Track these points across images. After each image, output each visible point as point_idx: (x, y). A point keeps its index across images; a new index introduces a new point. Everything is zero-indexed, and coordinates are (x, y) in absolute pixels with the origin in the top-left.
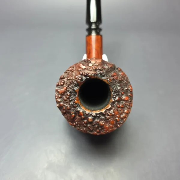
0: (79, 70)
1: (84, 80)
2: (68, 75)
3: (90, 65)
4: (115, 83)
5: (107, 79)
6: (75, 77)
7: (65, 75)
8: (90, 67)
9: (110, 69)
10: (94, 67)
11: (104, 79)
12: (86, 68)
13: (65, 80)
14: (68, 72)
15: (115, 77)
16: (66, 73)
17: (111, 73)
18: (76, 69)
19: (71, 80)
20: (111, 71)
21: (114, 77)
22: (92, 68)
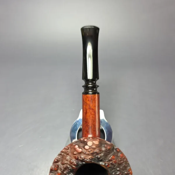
0: (75, 153)
1: (80, 165)
2: (62, 157)
3: (87, 147)
4: (114, 167)
5: (105, 164)
6: (70, 162)
7: (59, 157)
8: (86, 150)
9: (108, 151)
10: (91, 151)
11: (102, 165)
12: (82, 152)
13: (59, 163)
14: (63, 154)
15: (114, 160)
16: (61, 155)
17: (109, 156)
18: (72, 151)
19: (65, 165)
20: (109, 153)
21: (112, 161)
22: (89, 152)
